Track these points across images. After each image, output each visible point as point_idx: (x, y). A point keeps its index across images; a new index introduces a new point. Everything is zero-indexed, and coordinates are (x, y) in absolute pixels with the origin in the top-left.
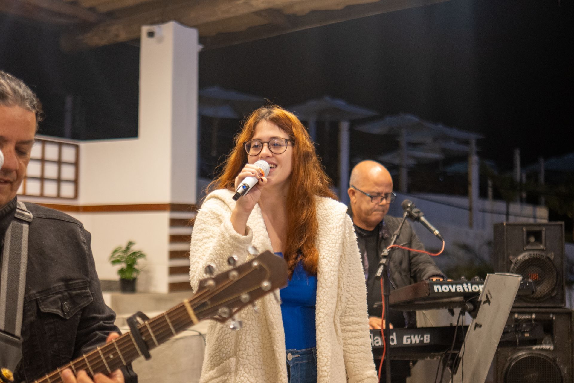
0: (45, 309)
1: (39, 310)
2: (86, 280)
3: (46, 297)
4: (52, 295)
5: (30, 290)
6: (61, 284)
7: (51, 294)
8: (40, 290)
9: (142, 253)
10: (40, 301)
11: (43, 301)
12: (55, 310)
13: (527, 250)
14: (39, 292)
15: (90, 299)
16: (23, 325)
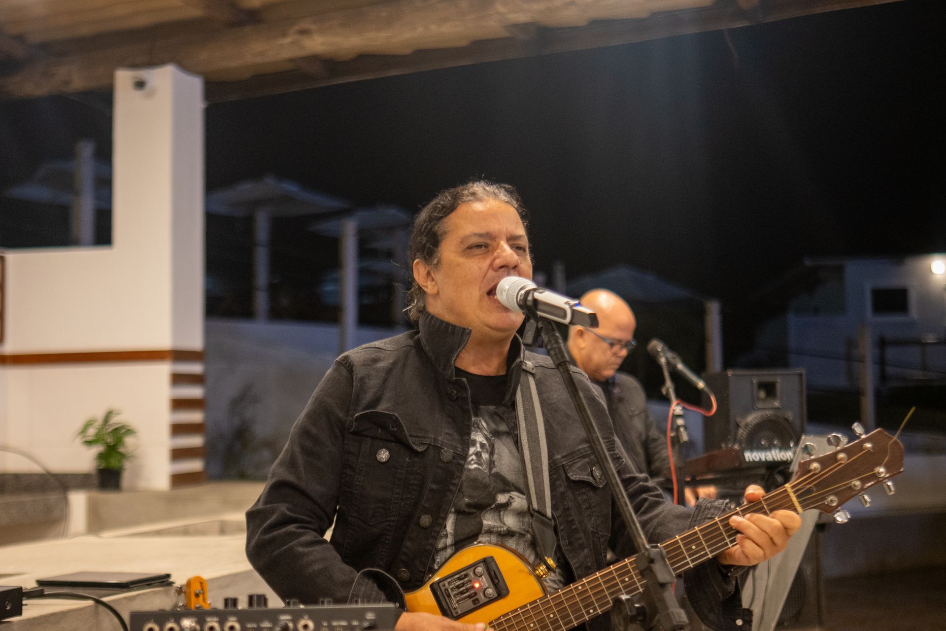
0: (574, 476)
1: (568, 478)
2: (611, 440)
3: (572, 462)
4: (578, 460)
5: (554, 455)
6: (585, 445)
7: (576, 458)
8: (564, 454)
9: (129, 428)
10: (567, 467)
11: (571, 466)
12: (586, 477)
13: (759, 409)
14: (563, 457)
15: (622, 461)
16: (553, 497)
